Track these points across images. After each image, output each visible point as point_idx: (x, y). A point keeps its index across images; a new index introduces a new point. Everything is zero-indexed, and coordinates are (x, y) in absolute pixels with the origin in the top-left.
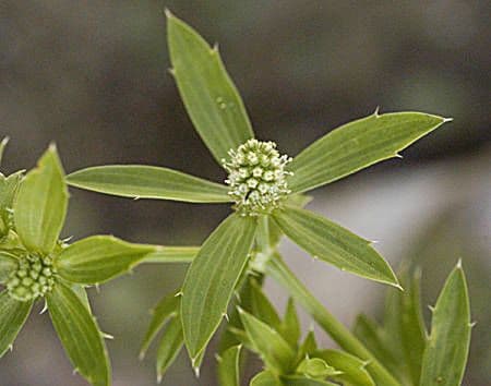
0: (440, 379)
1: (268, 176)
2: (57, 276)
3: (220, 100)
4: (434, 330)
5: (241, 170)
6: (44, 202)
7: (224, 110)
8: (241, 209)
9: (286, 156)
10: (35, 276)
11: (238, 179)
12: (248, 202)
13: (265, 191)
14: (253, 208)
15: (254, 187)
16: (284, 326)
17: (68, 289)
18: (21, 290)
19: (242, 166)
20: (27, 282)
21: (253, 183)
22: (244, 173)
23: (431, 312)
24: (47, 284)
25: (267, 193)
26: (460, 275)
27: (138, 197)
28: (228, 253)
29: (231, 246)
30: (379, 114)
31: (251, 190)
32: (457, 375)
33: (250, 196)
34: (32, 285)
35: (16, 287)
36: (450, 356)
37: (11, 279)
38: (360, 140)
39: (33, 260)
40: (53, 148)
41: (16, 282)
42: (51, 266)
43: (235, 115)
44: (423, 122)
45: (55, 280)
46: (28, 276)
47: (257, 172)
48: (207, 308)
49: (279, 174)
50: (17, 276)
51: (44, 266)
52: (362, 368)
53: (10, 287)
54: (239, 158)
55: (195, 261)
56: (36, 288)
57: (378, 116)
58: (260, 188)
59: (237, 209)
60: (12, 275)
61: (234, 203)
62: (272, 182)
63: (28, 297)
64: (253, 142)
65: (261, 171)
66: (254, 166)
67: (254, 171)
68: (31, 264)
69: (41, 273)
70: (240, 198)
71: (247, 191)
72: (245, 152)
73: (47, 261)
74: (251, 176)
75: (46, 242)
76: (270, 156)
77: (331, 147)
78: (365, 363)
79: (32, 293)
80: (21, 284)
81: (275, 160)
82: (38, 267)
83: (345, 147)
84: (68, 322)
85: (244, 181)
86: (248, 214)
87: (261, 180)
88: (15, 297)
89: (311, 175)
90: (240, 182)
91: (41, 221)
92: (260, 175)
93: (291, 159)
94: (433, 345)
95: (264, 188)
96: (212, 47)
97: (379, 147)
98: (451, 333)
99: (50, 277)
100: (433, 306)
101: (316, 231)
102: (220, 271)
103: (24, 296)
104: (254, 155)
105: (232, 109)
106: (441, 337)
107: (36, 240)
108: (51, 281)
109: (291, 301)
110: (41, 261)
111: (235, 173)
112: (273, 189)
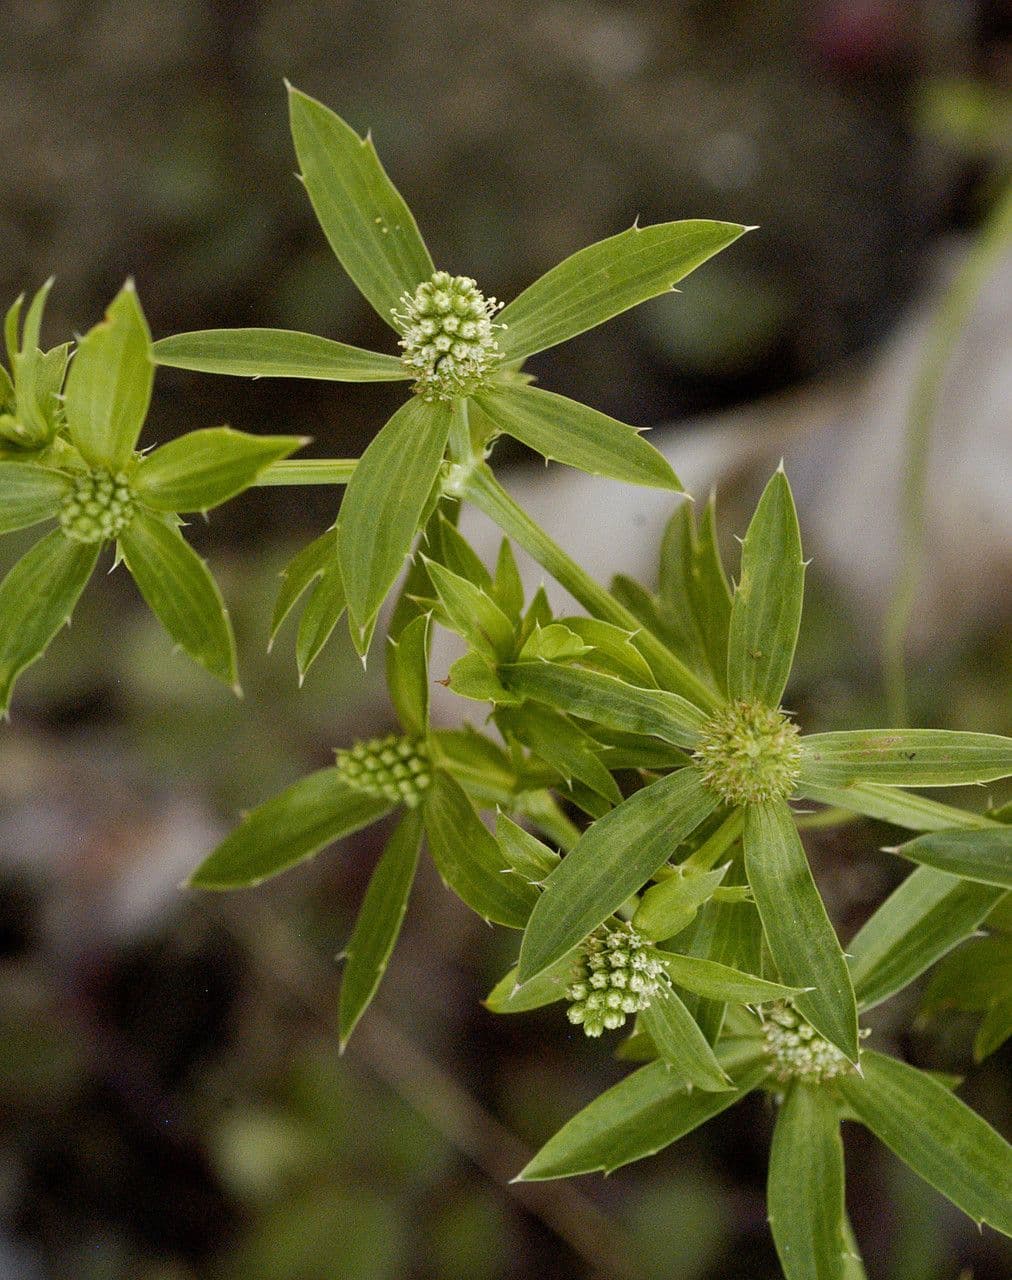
0: (760, 654)
1: (468, 329)
2: (138, 504)
3: (378, 220)
4: (745, 576)
5: (424, 323)
6: (115, 381)
7: (387, 235)
8: (426, 389)
9: (493, 300)
10: (103, 499)
11: (418, 339)
12: (436, 377)
13: (463, 355)
14: (445, 387)
15: (446, 348)
16: (495, 588)
17: (158, 523)
18: (84, 523)
19: (425, 316)
20: (92, 509)
21: (444, 343)
22: (428, 327)
23: (740, 544)
24: (123, 515)
25: (467, 360)
26: (783, 484)
27: (258, 376)
28: (408, 459)
29: (413, 449)
30: (639, 226)
31: (443, 355)
32: (785, 646)
33: (442, 365)
34: (100, 514)
35: (75, 519)
36: (774, 616)
37: (65, 507)
38: (610, 271)
39: (98, 477)
40: (129, 286)
41: (74, 510)
42: (127, 486)
43: (405, 244)
44: (713, 234)
45: (136, 508)
46: (94, 499)
47: (451, 324)
48: (382, 546)
49: (484, 326)
50: (77, 501)
51: (117, 486)
52: (627, 642)
53: (65, 519)
54: (421, 303)
55: (354, 479)
56: (106, 519)
57: (638, 230)
58: (456, 351)
59: (419, 390)
60: (67, 500)
61: (414, 381)
62: (473, 341)
63: (96, 534)
64: (440, 276)
65: (456, 321)
66: (445, 315)
67: (446, 322)
68: (96, 483)
69: (113, 497)
70: (422, 371)
71: (433, 356)
72: (429, 293)
73: (121, 478)
74: (441, 331)
75: (119, 447)
76: (470, 298)
77: (565, 284)
78: (632, 634)
79: (101, 526)
80: (83, 513)
81: (478, 304)
82: (108, 488)
83: (588, 284)
84: (160, 574)
85: (429, 341)
86: (436, 396)
87: (456, 338)
88: (72, 534)
89: (535, 331)
90: (424, 344)
91: (109, 414)
92: (453, 328)
93: (502, 304)
94: (744, 598)
95: (461, 351)
96: (364, 137)
97: (642, 278)
98: (774, 577)
99: (126, 504)
100: (742, 537)
101: (547, 417)
102: (397, 488)
103: (87, 533)
104: (444, 295)
105: (399, 234)
106: (756, 586)
107: (103, 448)
108: (130, 511)
109: (505, 544)
110: (112, 480)
111: (415, 329)
112: (477, 353)
